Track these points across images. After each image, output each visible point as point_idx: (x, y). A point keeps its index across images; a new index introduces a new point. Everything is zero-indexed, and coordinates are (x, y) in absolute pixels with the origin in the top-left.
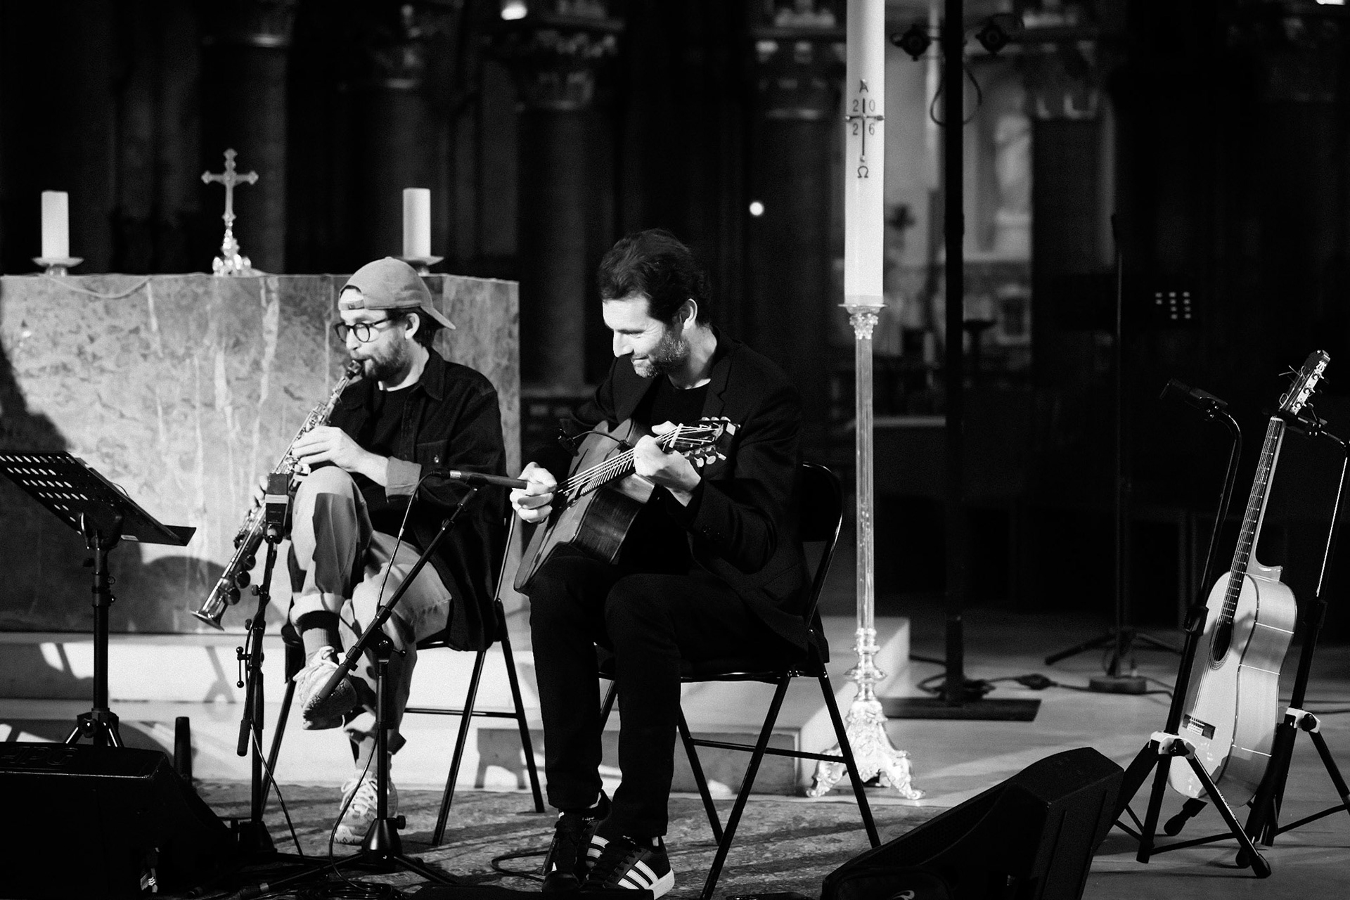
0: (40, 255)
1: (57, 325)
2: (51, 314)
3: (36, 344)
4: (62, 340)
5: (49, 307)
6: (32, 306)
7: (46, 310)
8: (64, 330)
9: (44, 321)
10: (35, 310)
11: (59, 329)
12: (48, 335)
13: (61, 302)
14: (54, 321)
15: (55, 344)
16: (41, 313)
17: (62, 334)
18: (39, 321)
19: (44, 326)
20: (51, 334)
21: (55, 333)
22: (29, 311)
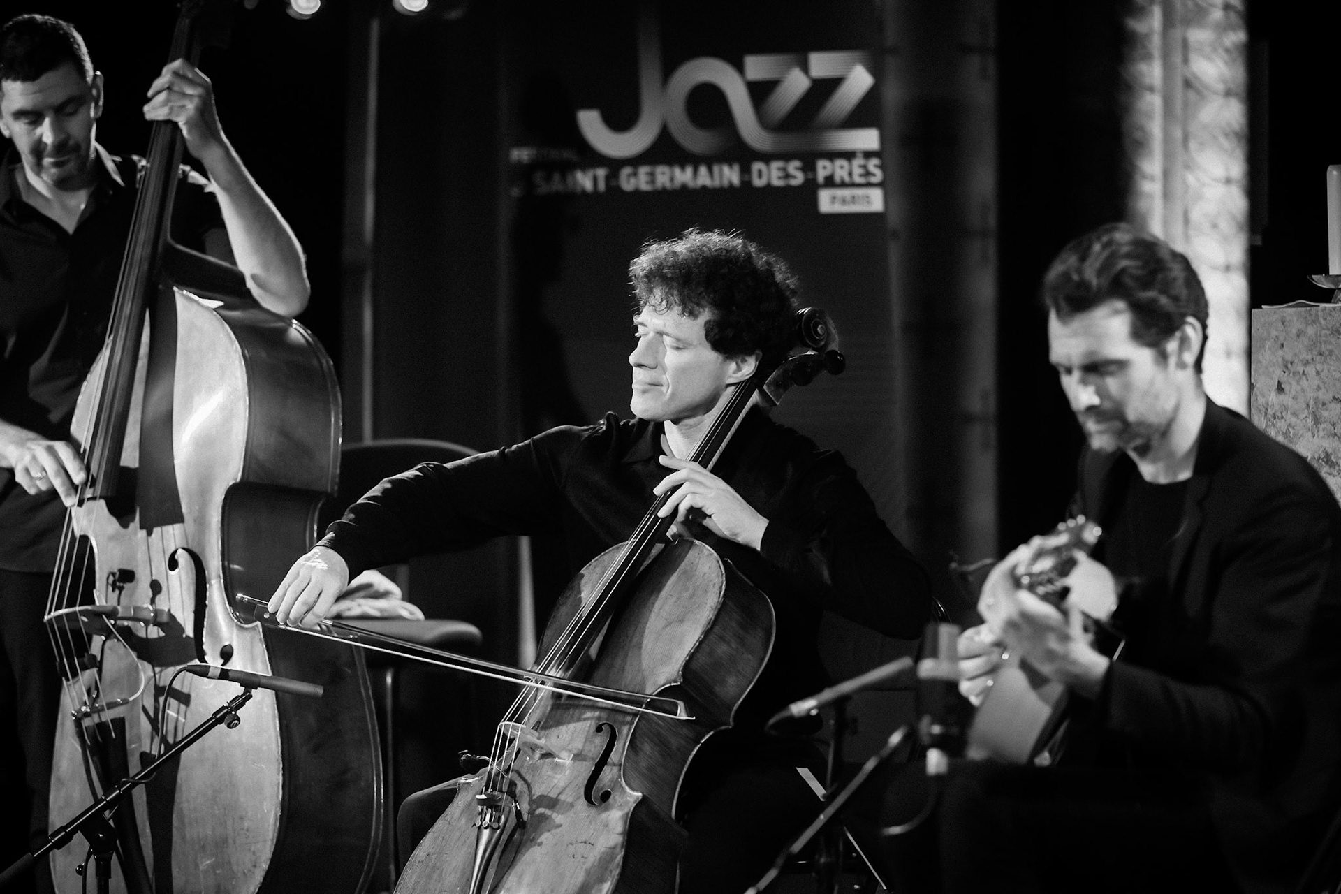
0: (1324, 268)
1: (1319, 388)
2: (1311, 370)
3: (1293, 420)
4: (1325, 414)
5: (1309, 357)
6: (1289, 357)
7: (1306, 363)
8: (1329, 397)
9: (1304, 382)
10: (1291, 363)
11: (1321, 394)
12: (1308, 405)
13: (1323, 349)
14: (1315, 382)
15: (1317, 420)
16: (1301, 369)
17: (1324, 404)
18: (1298, 383)
19: (1303, 390)
20: (1312, 404)
21: (1316, 400)
22: (1286, 366)
